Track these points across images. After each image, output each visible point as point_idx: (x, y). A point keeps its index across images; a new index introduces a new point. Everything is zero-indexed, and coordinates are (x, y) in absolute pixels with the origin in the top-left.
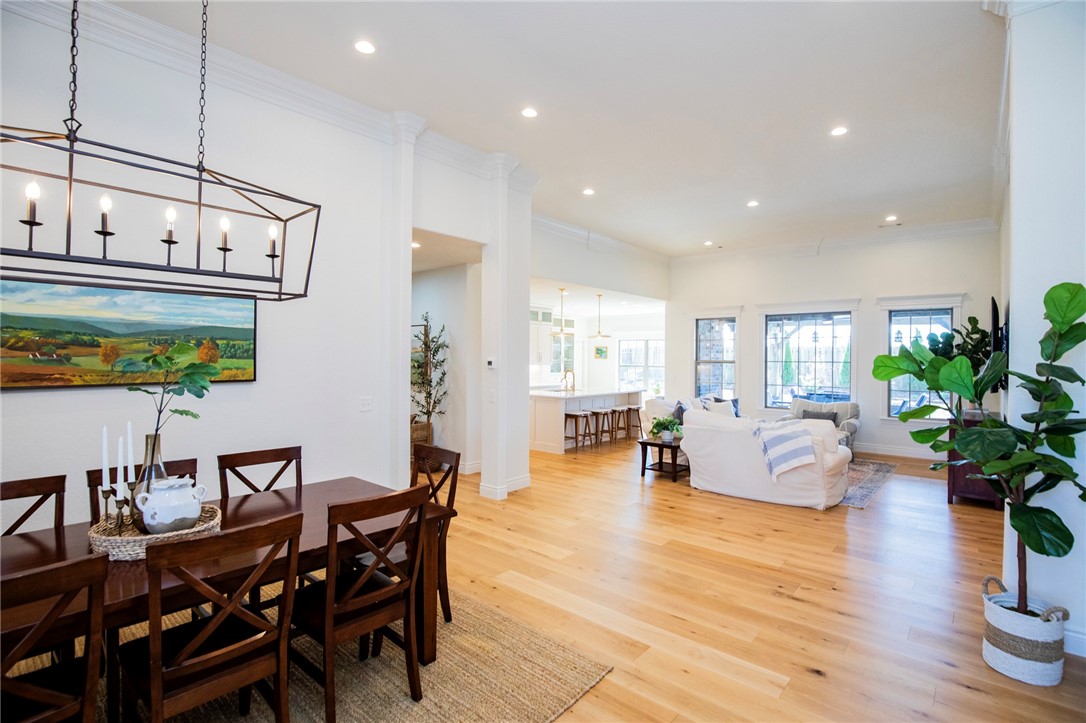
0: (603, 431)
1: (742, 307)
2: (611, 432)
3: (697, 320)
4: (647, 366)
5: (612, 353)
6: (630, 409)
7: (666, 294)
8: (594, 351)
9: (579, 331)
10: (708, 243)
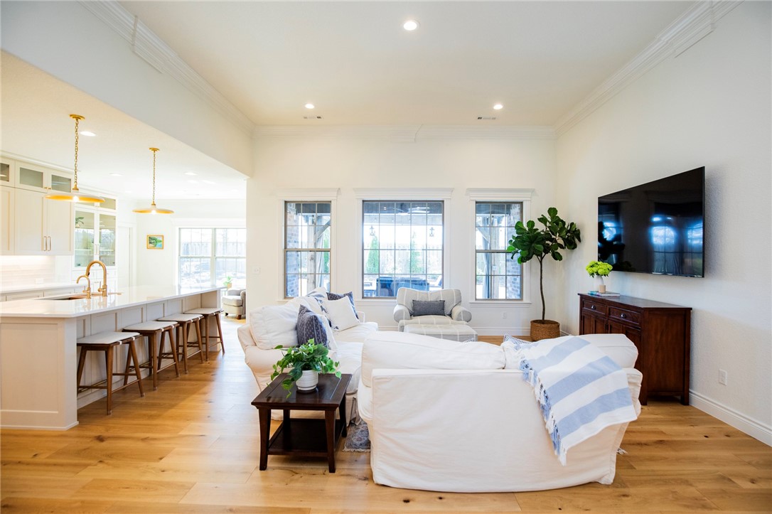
0: (162, 356)
1: (339, 189)
2: (174, 354)
3: (286, 202)
4: (214, 257)
5: (171, 244)
6: (205, 316)
7: (250, 167)
8: (145, 240)
9: (122, 215)
10: (310, 106)
